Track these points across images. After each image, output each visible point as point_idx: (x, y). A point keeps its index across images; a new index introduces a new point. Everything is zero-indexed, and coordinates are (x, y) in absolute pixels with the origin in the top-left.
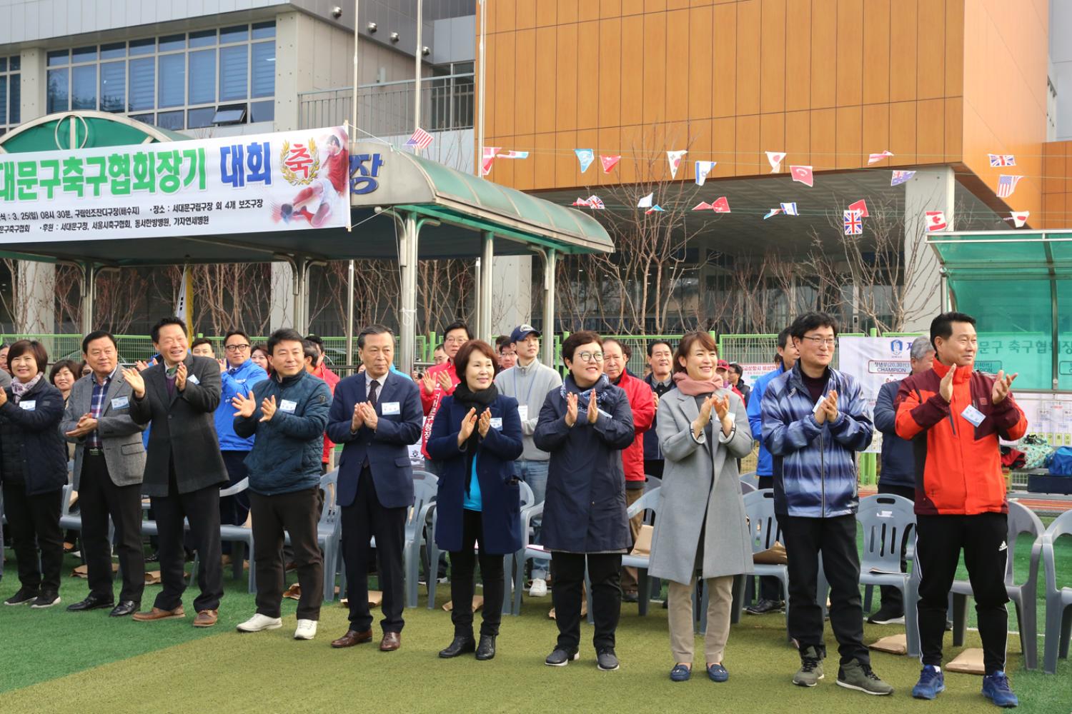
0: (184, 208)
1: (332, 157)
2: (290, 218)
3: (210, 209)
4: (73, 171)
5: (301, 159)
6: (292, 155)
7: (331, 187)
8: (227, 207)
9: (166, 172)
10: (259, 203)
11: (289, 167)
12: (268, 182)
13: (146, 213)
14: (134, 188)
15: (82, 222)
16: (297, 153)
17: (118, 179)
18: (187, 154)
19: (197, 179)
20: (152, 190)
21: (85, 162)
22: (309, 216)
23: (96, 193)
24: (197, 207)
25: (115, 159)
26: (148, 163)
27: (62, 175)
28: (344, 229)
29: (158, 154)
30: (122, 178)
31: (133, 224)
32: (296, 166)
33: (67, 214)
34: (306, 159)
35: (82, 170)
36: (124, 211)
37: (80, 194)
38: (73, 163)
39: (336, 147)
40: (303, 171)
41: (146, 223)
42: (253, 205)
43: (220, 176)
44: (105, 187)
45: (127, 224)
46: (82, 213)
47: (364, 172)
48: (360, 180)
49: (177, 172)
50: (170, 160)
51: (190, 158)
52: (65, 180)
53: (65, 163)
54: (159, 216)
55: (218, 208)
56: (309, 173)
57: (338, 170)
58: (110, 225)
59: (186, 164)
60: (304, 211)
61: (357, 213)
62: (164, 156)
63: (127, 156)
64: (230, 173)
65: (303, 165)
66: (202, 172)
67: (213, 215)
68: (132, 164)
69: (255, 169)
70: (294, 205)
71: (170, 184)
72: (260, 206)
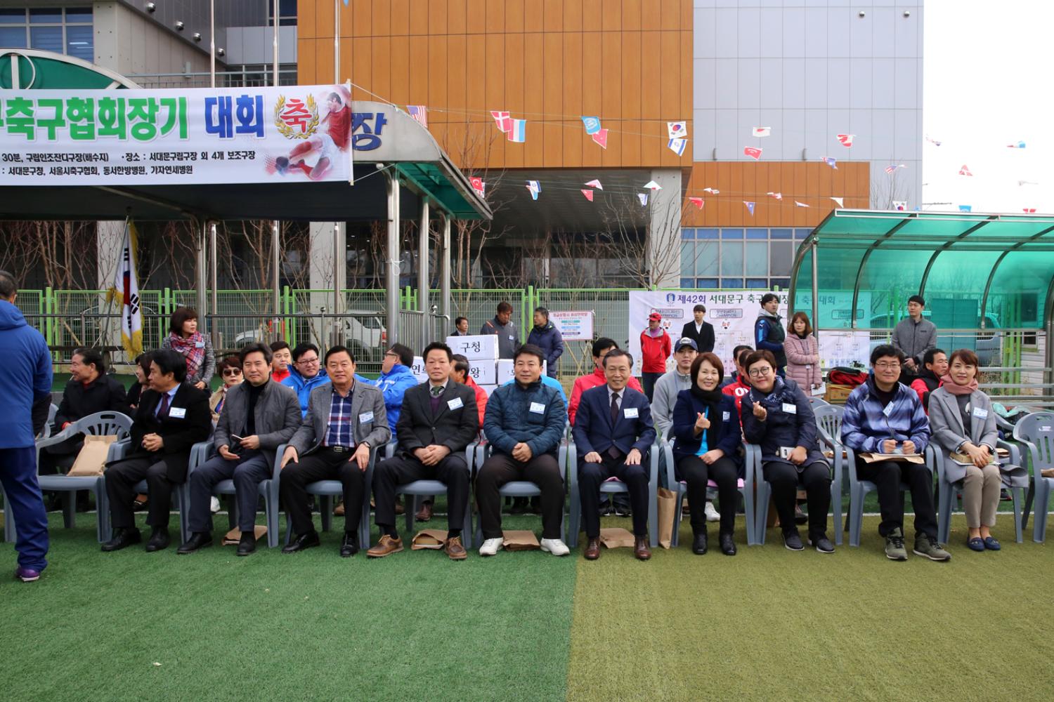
0: (164, 156)
1: (333, 114)
2: (286, 171)
3: (194, 158)
4: (20, 112)
5: (298, 113)
6: (287, 109)
7: (332, 142)
8: (214, 156)
9: (139, 120)
10: (252, 155)
11: (285, 121)
12: (261, 133)
13: (116, 159)
14: (100, 134)
15: (36, 166)
16: (293, 108)
17: (79, 124)
18: (164, 102)
19: (177, 128)
20: (122, 137)
21: (36, 104)
22: (307, 170)
23: (52, 136)
24: (179, 156)
25: (74, 103)
26: (117, 109)
27: (6, 116)
28: (347, 183)
29: (130, 100)
30: (84, 123)
31: (101, 171)
32: (293, 120)
33: (16, 157)
34: (304, 114)
35: (32, 112)
36: (89, 157)
37: (31, 136)
38: (18, 103)
39: (337, 104)
40: (300, 125)
41: (118, 170)
42: (245, 157)
43: (203, 126)
44: (63, 132)
45: (94, 171)
46: (35, 157)
47: (367, 129)
48: (361, 137)
49: (153, 119)
50: (143, 107)
51: (168, 107)
52: (9, 121)
53: (10, 103)
54: (133, 164)
55: (203, 158)
56: (307, 128)
57: (340, 126)
58: (73, 171)
59: (164, 112)
60: (301, 165)
61: (360, 168)
62: (137, 103)
63: (90, 101)
64: (216, 123)
65: (300, 120)
66: (183, 120)
67: (197, 165)
68: (97, 110)
69: (246, 121)
70: (291, 158)
71: (144, 131)
72: (252, 157)
